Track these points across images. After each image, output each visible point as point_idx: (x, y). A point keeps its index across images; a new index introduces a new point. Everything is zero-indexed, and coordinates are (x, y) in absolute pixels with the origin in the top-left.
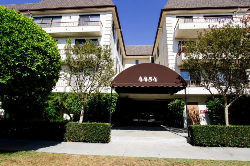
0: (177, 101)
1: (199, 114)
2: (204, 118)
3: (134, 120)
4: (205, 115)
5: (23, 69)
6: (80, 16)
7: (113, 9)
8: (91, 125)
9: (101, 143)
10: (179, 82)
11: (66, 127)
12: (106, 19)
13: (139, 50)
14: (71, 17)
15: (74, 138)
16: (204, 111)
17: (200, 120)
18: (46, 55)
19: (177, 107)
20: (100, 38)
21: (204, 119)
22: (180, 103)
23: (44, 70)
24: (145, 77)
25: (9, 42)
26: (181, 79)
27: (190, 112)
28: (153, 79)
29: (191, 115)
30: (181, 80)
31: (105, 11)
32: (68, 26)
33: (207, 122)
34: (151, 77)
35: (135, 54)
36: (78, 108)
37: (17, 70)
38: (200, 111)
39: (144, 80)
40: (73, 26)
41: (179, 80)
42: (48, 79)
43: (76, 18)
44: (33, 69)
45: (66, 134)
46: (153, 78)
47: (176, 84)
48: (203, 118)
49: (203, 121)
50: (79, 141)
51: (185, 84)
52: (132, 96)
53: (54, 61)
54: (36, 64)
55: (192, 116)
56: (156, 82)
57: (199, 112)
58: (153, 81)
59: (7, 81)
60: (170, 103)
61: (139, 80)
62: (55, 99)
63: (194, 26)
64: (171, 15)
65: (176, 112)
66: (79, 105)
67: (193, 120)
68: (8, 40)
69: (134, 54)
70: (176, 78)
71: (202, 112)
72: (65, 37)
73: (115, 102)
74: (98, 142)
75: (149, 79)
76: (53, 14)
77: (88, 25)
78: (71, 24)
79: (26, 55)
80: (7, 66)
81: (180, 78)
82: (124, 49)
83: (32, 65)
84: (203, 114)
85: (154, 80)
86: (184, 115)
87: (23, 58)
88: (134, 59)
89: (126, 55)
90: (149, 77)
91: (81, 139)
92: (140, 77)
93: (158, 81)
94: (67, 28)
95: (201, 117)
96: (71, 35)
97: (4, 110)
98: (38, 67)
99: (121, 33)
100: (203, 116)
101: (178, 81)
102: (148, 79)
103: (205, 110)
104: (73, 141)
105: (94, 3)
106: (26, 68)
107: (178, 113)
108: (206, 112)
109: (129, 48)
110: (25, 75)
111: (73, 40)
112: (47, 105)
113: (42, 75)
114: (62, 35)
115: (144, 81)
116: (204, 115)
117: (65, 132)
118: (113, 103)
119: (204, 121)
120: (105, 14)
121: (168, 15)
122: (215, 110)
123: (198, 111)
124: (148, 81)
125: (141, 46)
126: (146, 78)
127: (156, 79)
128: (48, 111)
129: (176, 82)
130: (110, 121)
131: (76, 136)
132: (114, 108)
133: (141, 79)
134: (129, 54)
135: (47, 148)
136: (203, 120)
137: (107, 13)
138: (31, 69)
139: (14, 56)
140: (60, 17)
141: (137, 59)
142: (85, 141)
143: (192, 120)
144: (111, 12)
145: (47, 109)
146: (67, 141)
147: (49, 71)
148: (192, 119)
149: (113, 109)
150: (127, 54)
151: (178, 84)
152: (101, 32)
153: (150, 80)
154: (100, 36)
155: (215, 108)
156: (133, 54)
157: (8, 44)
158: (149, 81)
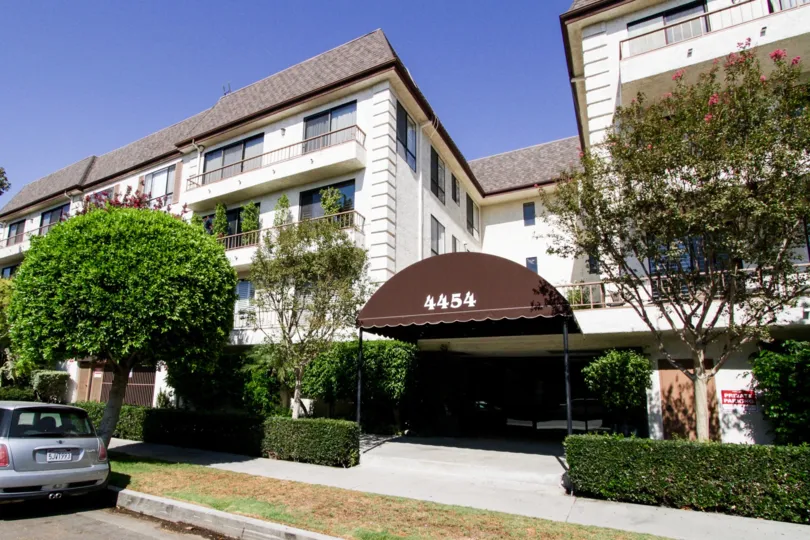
0: (614, 356)
1: (717, 403)
2: (742, 418)
3: (509, 420)
4: (747, 409)
5: (161, 320)
6: (307, 120)
7: (392, 73)
8: (309, 423)
9: (334, 466)
10: (542, 302)
11: (264, 426)
12: (375, 111)
13: (532, 166)
14: (284, 130)
15: (280, 452)
16: (743, 392)
17: (722, 425)
18: (195, 285)
19: (613, 378)
20: (360, 175)
21: (742, 425)
22: (625, 362)
23: (194, 316)
24: (441, 296)
25: (138, 279)
26: (551, 292)
27: (675, 395)
28: (463, 300)
29: (683, 408)
30: (551, 295)
31: (371, 87)
32: (277, 163)
33: (755, 436)
34: (459, 295)
35: (518, 185)
36: (313, 385)
37: (153, 324)
38: (723, 392)
39: (439, 304)
40: (290, 159)
41: (544, 294)
42: (207, 329)
43: (296, 130)
44: (175, 318)
45: (265, 443)
46: (463, 298)
47: (532, 310)
48: (733, 419)
49: (735, 431)
50: (290, 459)
51: (561, 309)
52: (459, 344)
53: (213, 292)
54: (179, 308)
55: (685, 412)
56: (472, 308)
57: (719, 395)
58: (464, 307)
59: (142, 343)
60: (588, 365)
61: (426, 305)
62: (261, 361)
63: (690, 54)
64: (603, 27)
65: (609, 394)
66: (314, 376)
67: (687, 427)
68: (135, 277)
69: (513, 186)
70: (534, 290)
71: (730, 395)
72: (276, 191)
73: (402, 366)
74: (327, 465)
75: (453, 300)
76: (245, 133)
77: (325, 145)
78: (285, 154)
79: (162, 296)
80: (139, 320)
81: (547, 291)
82: (468, 179)
83: (172, 311)
84: (736, 403)
85: (465, 302)
86: (648, 406)
87: (157, 301)
88: (517, 201)
89: (484, 195)
90: (454, 295)
91: (293, 454)
92: (429, 297)
93: (477, 306)
94: (274, 167)
95: (725, 415)
96: (288, 183)
97: (173, 390)
98: (183, 313)
99: (441, 131)
100: (735, 411)
101: (540, 298)
102: (449, 300)
103: (747, 389)
104: (279, 458)
105: (338, 71)
106: (164, 317)
107: (617, 400)
108: (747, 397)
109: (495, 163)
110: (164, 330)
111: (294, 197)
112: (248, 377)
113: (191, 327)
114: (266, 189)
115: (438, 309)
116: (741, 409)
117: (263, 436)
118: (397, 367)
119: (740, 429)
120: (371, 97)
121: (593, 30)
122: (778, 388)
123: (715, 392)
124: (449, 306)
125: (541, 145)
126: (445, 299)
127: (472, 297)
128: (251, 393)
129: (532, 305)
130: (359, 416)
131: (284, 446)
132: (400, 384)
133: (430, 304)
134: (495, 189)
135: (227, 464)
136: (737, 426)
137: (376, 89)
138: (171, 320)
139: (146, 303)
140: (261, 135)
141: (527, 199)
142: (302, 460)
143: (684, 425)
144: (387, 85)
145: (248, 385)
146: (267, 457)
147: (205, 314)
148: (686, 421)
149: (397, 386)
150: (487, 189)
151: (539, 308)
152: (359, 159)
153: (455, 304)
154: (361, 170)
155: (776, 382)
156: (508, 185)
157: (136, 284)
158: (452, 306)
